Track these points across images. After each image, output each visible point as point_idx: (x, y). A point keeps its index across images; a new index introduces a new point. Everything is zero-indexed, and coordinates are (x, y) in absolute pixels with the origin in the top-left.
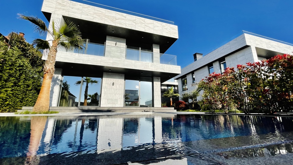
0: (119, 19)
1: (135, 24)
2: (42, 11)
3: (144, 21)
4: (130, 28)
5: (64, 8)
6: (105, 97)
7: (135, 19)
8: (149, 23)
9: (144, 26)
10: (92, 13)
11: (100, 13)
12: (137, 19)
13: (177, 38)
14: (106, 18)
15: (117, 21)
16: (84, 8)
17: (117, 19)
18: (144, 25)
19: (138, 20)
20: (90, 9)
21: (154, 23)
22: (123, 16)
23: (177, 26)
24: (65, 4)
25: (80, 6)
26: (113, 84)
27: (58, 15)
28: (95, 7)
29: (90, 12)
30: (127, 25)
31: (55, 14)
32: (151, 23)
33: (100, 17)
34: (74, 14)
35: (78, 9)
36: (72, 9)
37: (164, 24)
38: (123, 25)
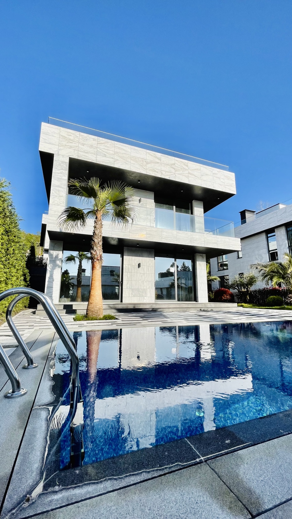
0: (151, 162)
1: (173, 171)
2: (40, 149)
3: (187, 166)
4: (167, 177)
5: (70, 144)
6: (128, 285)
7: (173, 162)
8: (195, 169)
9: (187, 175)
10: (111, 152)
11: (124, 152)
12: (176, 162)
13: (235, 193)
14: (132, 162)
15: (149, 165)
16: (100, 144)
17: (147, 163)
18: (187, 172)
19: (179, 164)
20: (108, 145)
21: (202, 168)
22: (156, 157)
23: (234, 174)
24: (72, 138)
25: (93, 140)
26: (139, 265)
27: (63, 156)
28: (116, 142)
29: (108, 151)
30: (164, 172)
31: (58, 155)
32: (197, 169)
33: (124, 159)
34: (86, 155)
35: (91, 146)
36: (82, 146)
37: (216, 170)
38: (157, 172)
